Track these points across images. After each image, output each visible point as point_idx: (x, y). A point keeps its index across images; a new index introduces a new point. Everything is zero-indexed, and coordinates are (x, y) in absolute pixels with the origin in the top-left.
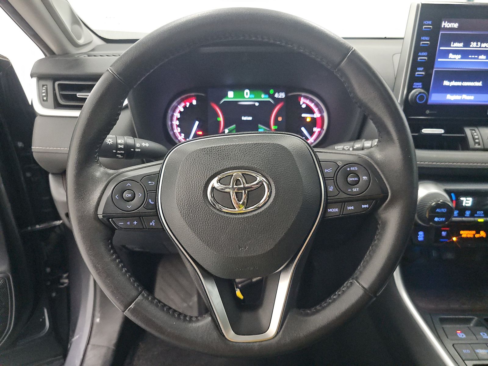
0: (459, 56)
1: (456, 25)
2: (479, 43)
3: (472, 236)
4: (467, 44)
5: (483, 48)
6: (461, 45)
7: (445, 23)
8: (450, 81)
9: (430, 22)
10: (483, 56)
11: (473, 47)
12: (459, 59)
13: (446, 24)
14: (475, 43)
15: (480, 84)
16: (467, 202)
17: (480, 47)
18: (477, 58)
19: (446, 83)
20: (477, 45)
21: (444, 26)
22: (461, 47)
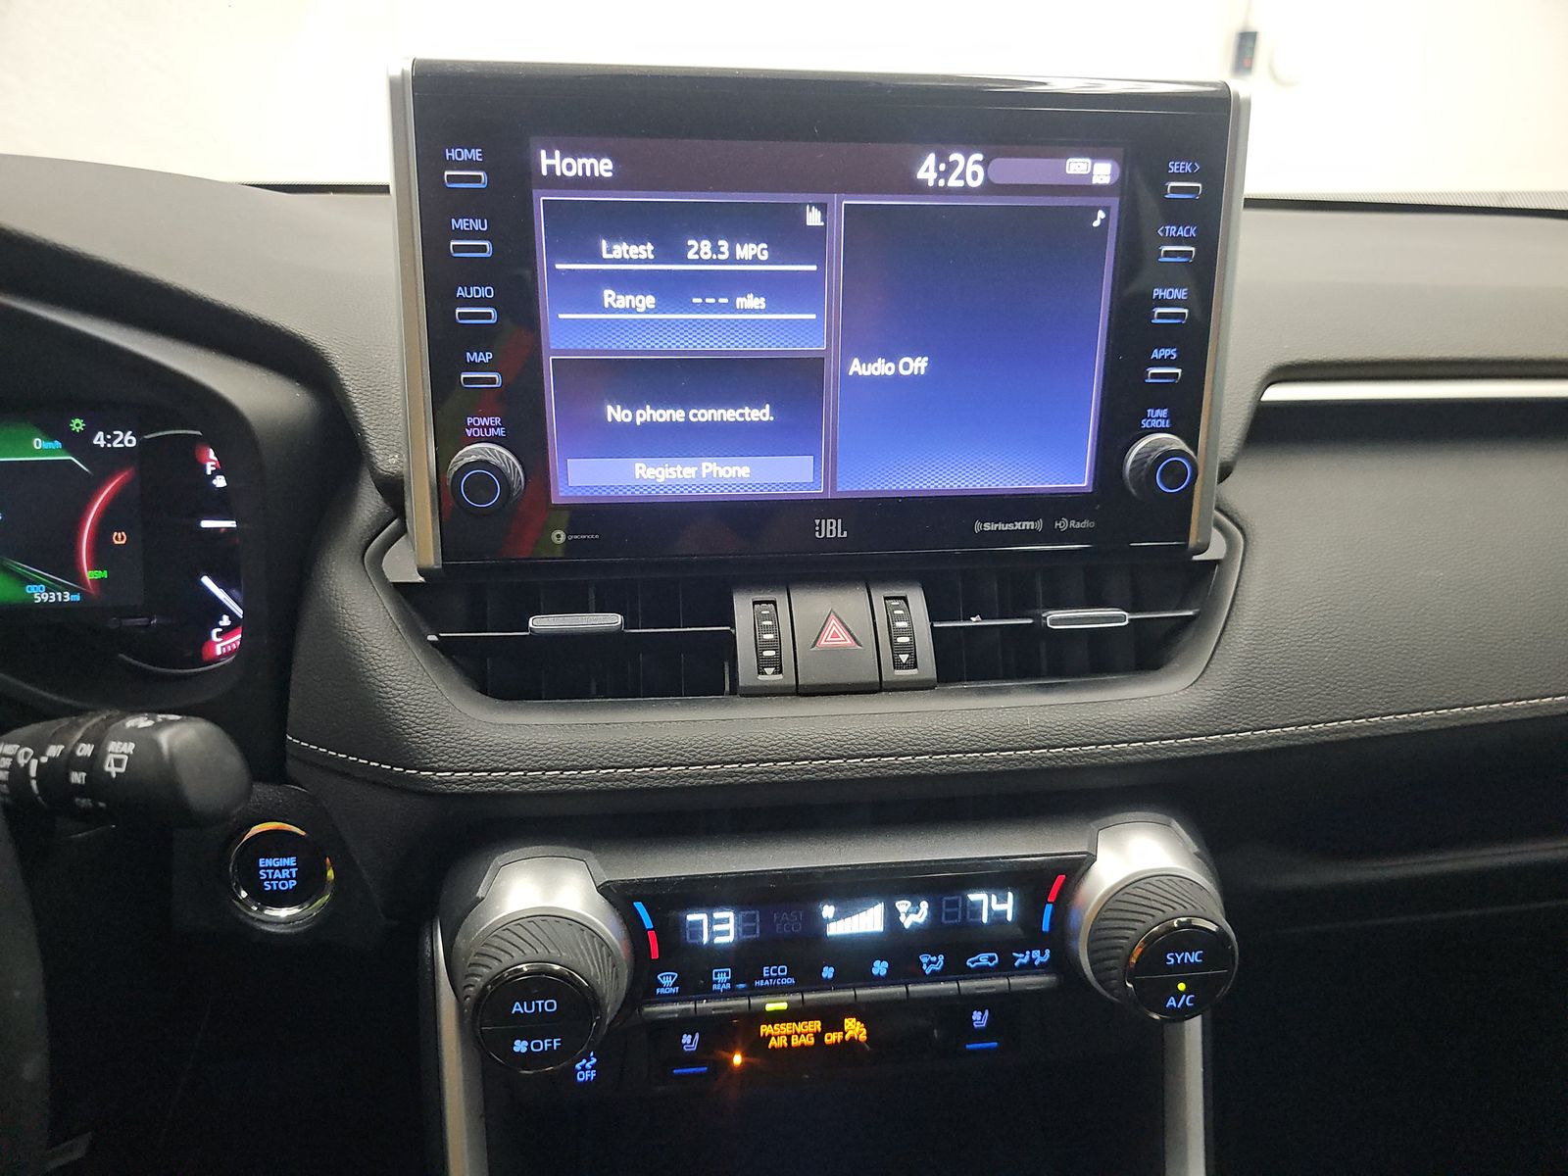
0: (650, 301)
1: (604, 167)
2: (724, 244)
3: (809, 1041)
4: (670, 250)
5: (743, 262)
6: (646, 250)
7: (550, 156)
8: (632, 404)
9: (476, 154)
10: (750, 296)
11: (700, 261)
12: (648, 311)
13: (553, 162)
14: (706, 246)
15: (762, 414)
16: (720, 927)
17: (732, 260)
18: (731, 308)
19: (616, 414)
20: (716, 249)
21: (551, 168)
22: (647, 261)
